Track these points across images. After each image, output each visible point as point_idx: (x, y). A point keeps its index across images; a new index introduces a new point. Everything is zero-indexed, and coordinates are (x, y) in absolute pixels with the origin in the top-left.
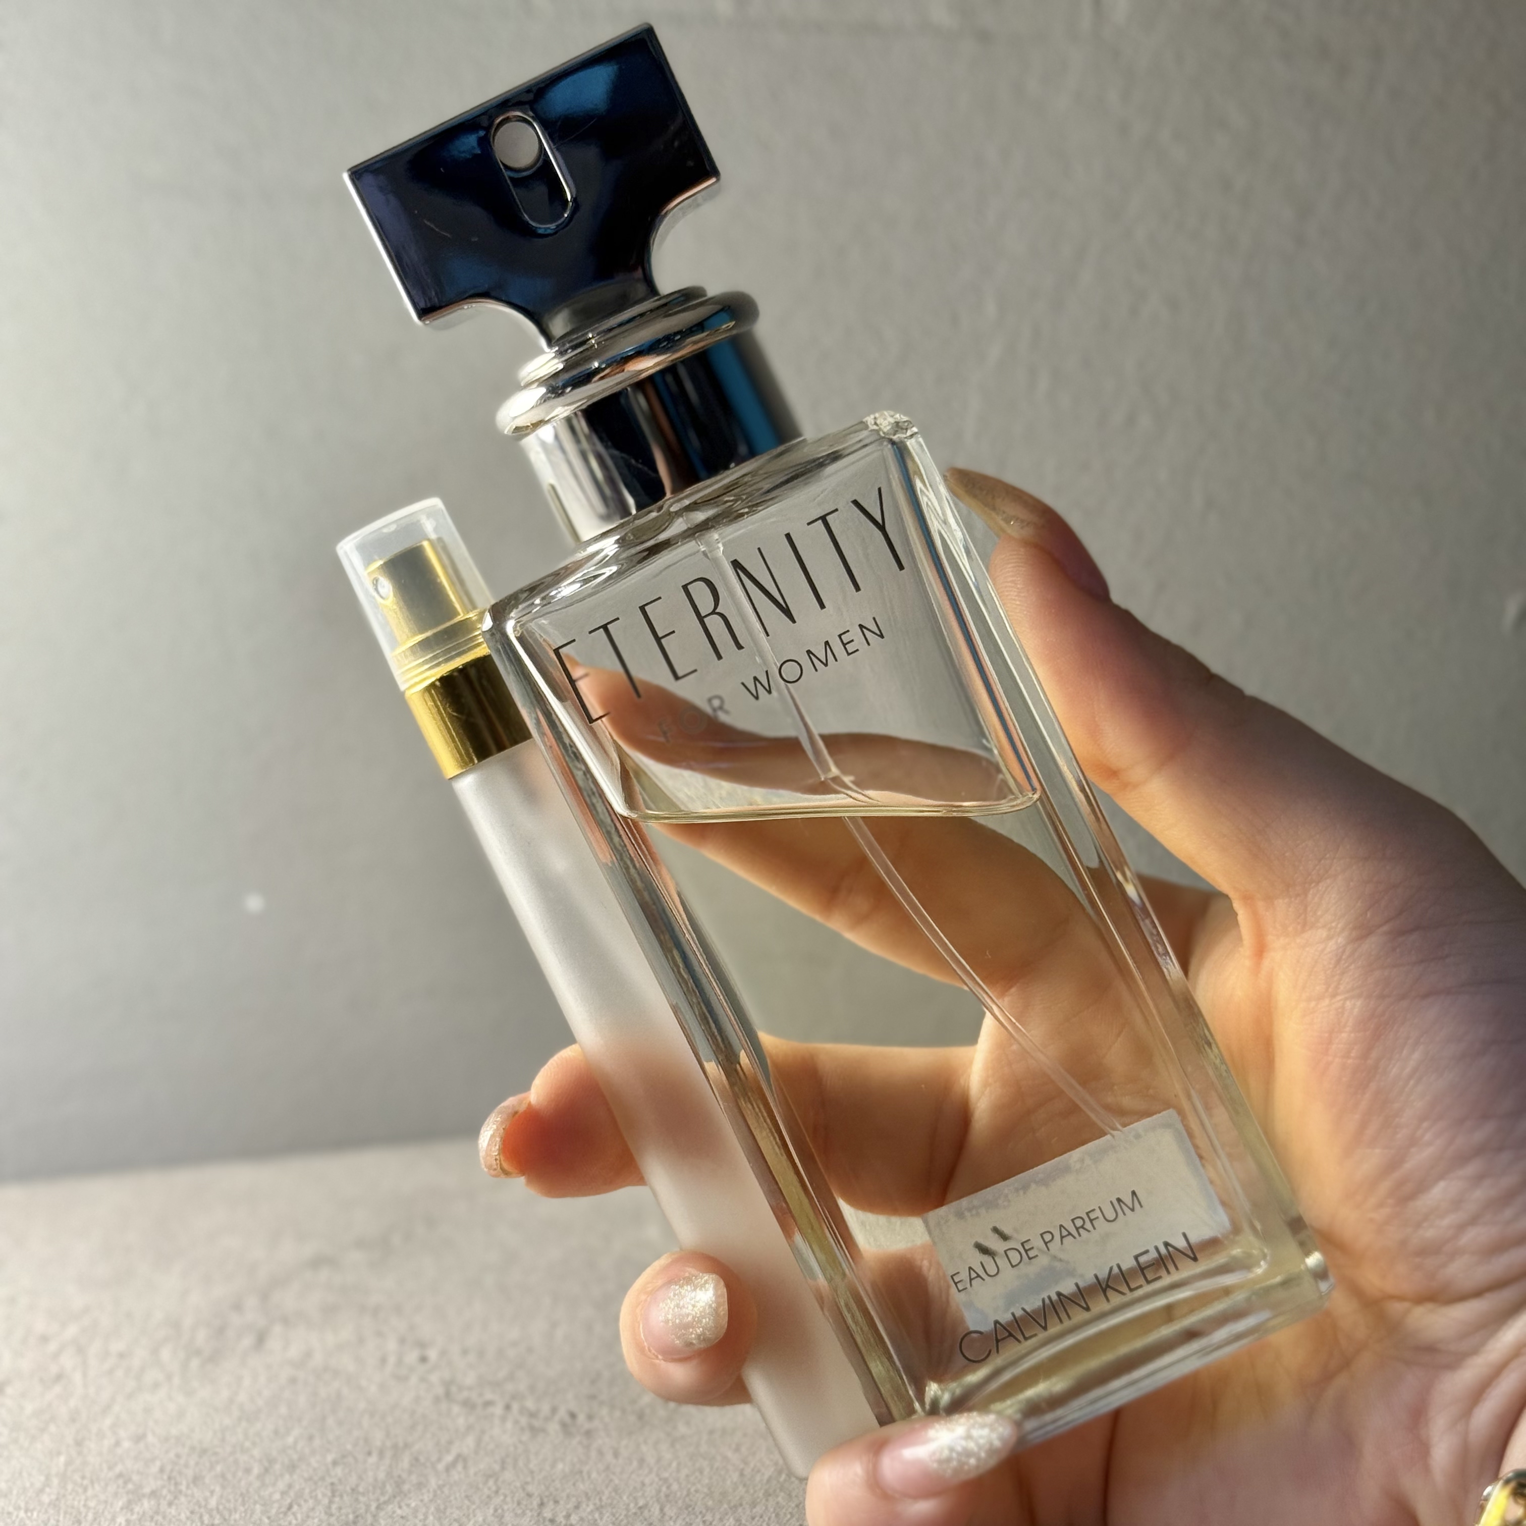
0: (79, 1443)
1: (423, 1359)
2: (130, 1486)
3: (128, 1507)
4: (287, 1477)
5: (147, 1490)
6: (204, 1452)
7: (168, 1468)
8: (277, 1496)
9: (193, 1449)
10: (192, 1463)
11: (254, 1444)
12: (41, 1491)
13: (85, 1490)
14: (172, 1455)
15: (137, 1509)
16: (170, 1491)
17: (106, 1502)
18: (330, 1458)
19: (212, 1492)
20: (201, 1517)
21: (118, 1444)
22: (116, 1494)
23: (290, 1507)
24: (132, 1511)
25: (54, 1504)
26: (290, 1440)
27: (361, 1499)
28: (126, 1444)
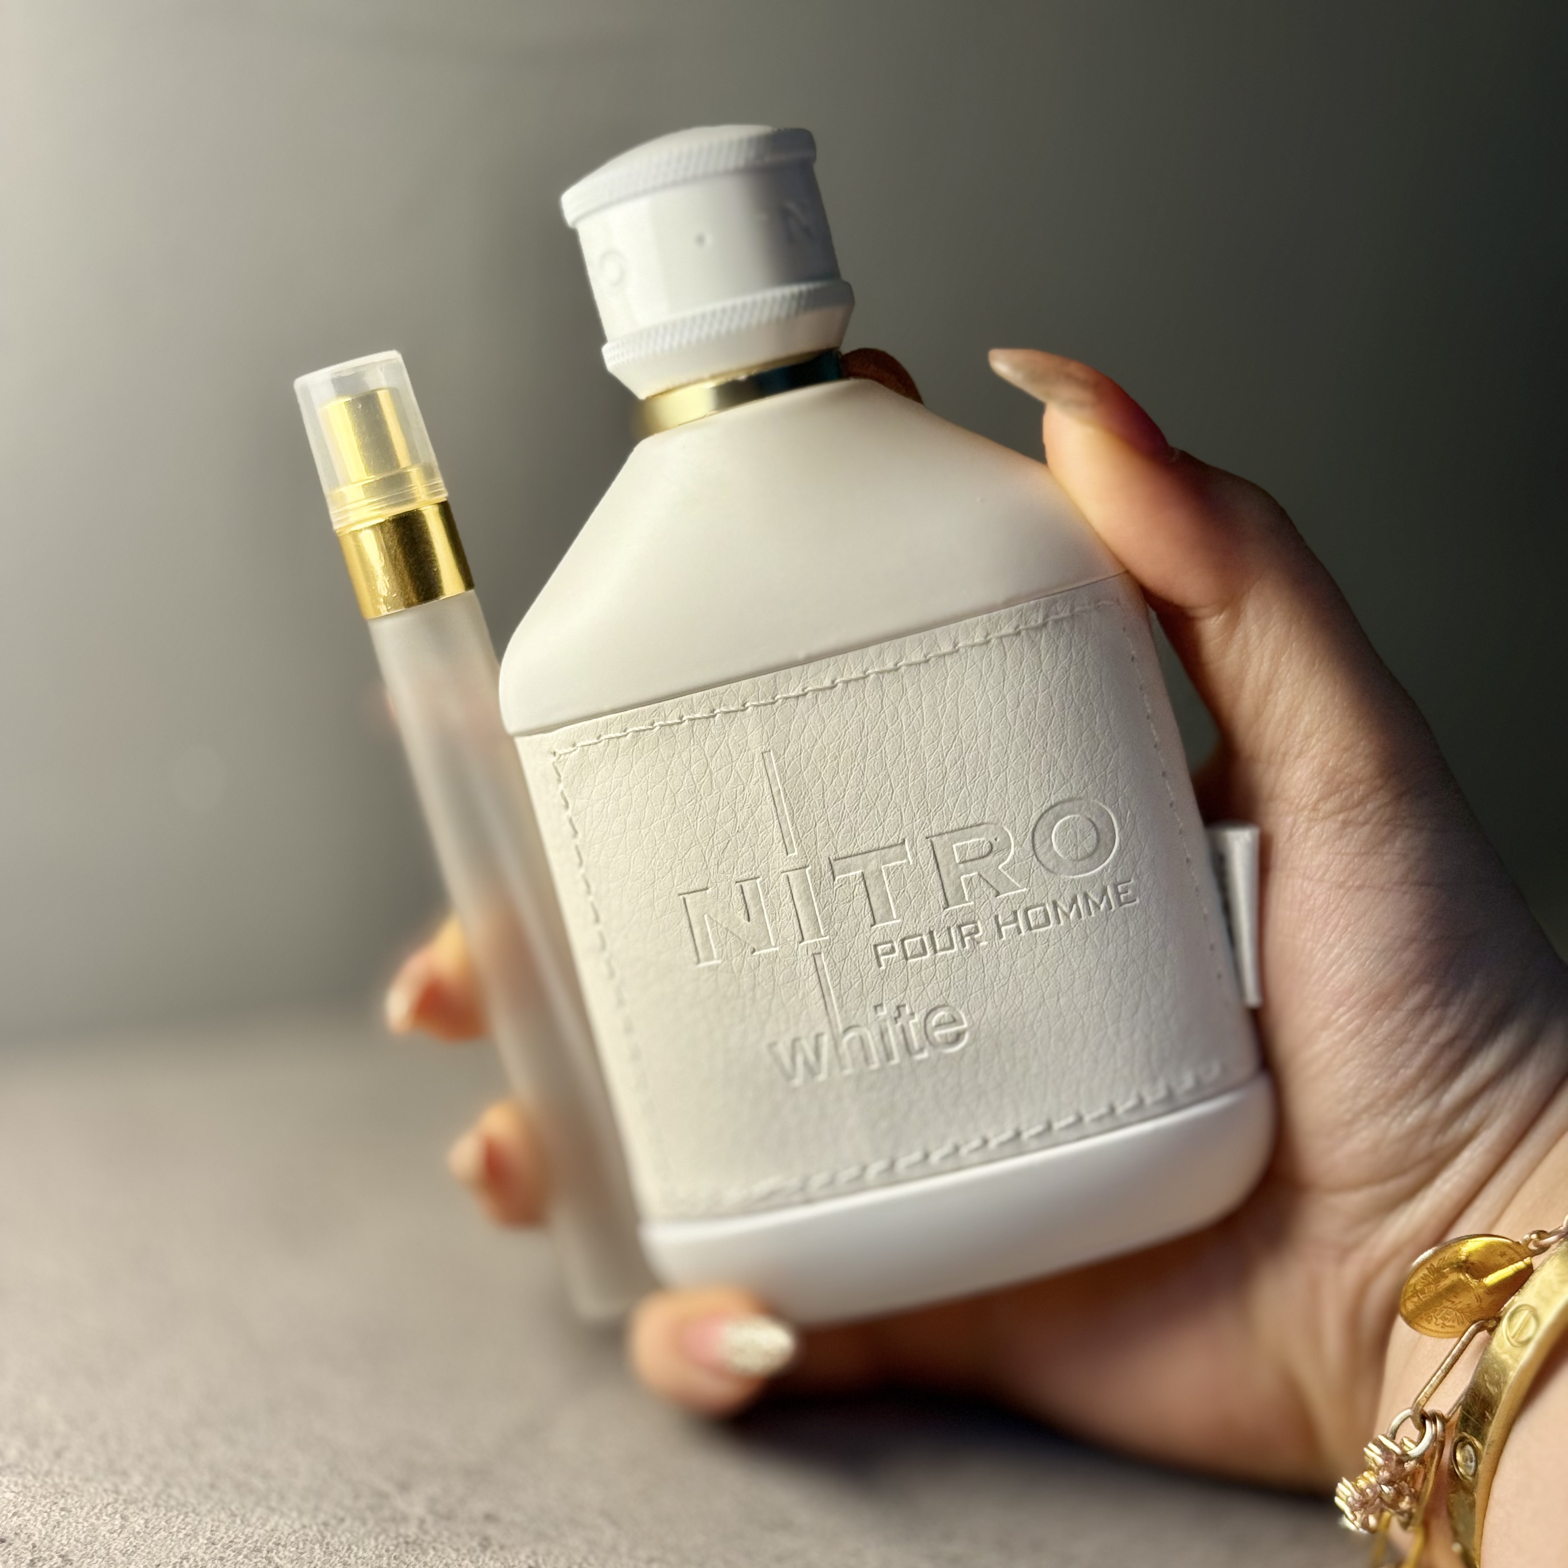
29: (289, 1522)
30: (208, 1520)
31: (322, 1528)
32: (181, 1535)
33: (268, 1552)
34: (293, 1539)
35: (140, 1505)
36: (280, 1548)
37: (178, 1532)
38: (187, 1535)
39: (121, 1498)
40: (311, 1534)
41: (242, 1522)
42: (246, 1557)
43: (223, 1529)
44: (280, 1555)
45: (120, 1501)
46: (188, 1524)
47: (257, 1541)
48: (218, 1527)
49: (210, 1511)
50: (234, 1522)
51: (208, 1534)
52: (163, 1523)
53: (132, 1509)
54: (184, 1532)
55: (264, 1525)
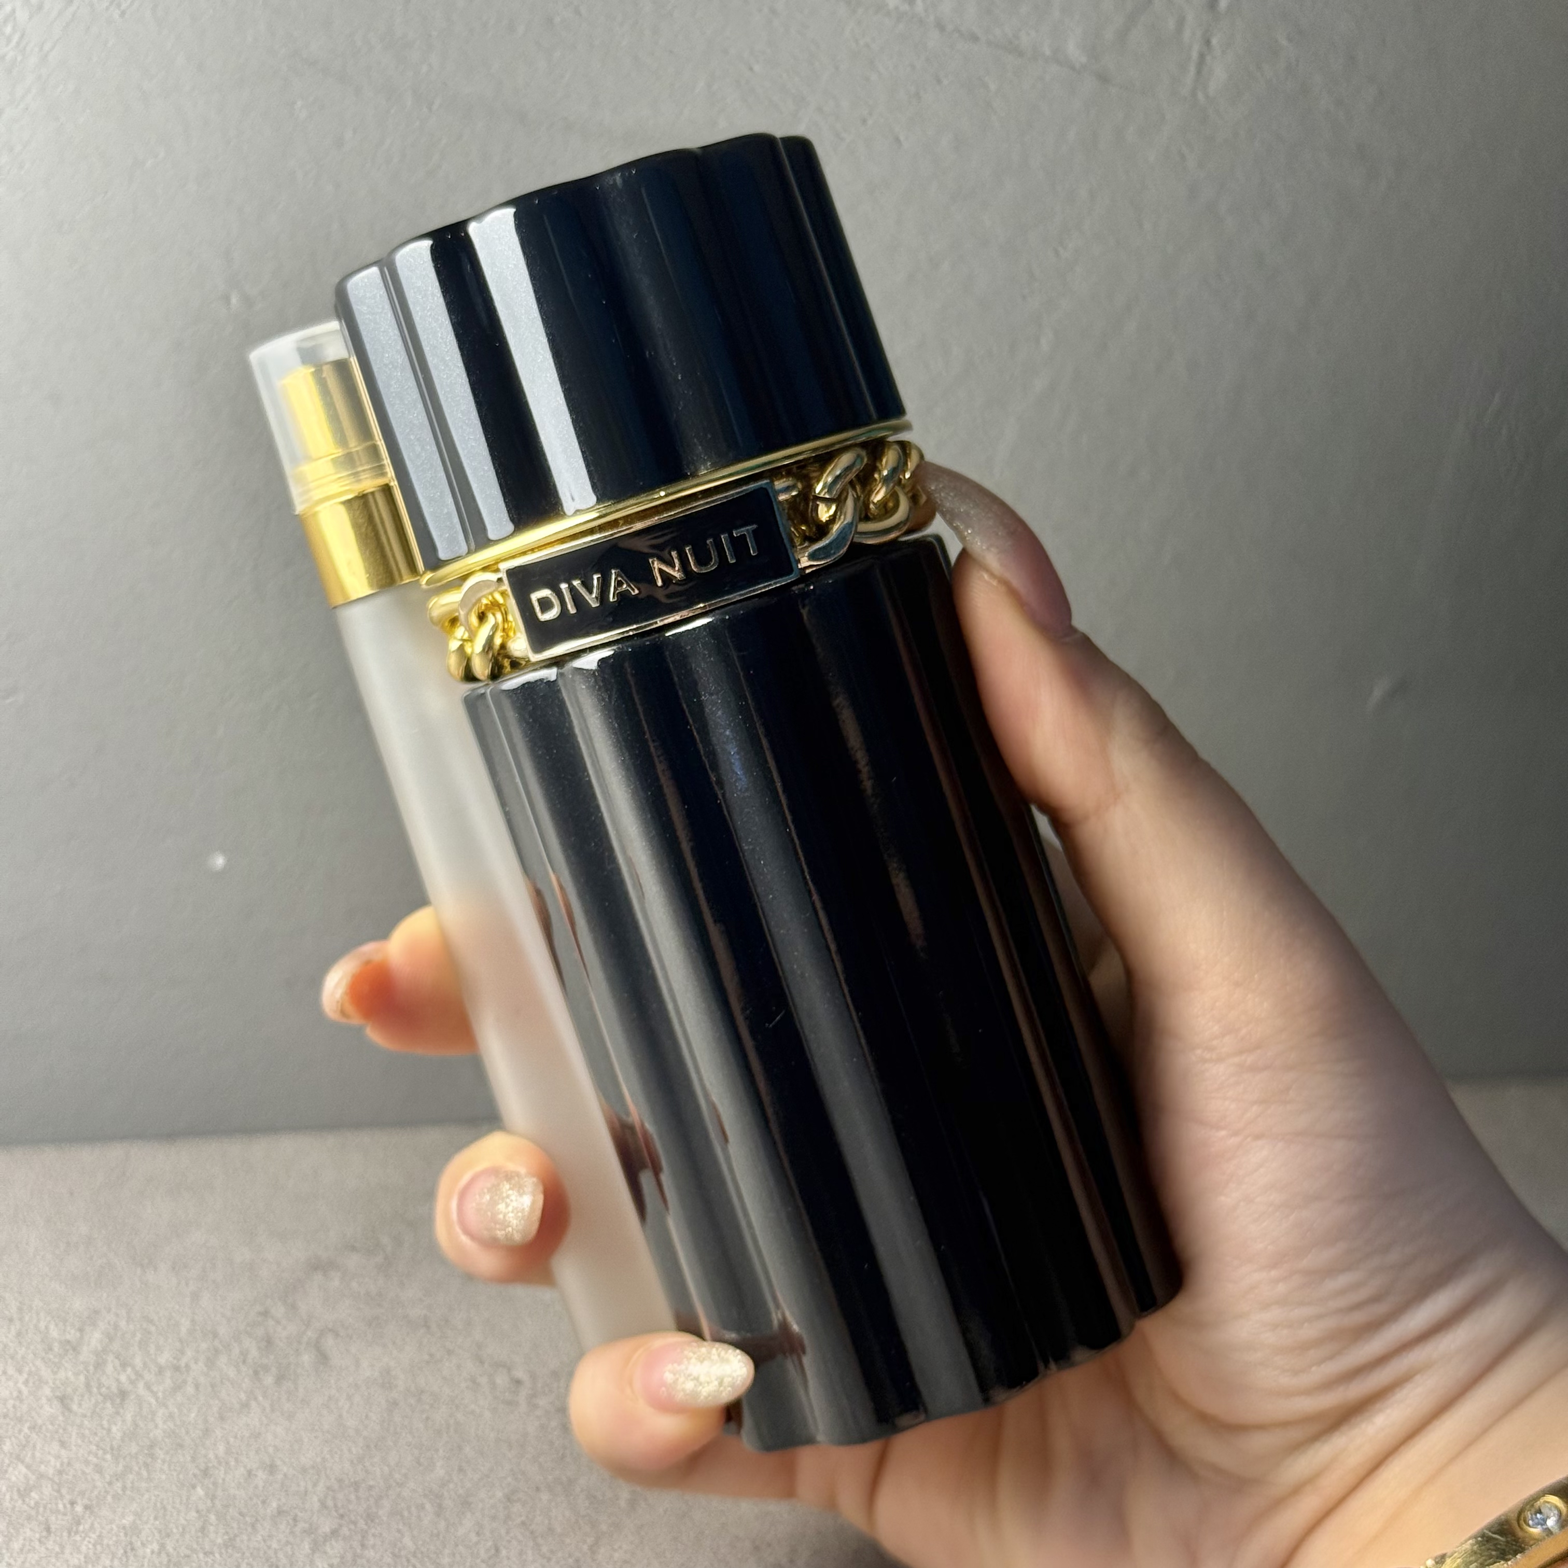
0: (206, 1473)
1: (518, 1382)
2: (302, 1525)
3: (316, 1547)
4: (469, 1515)
5: (327, 1529)
6: (356, 1486)
7: (330, 1503)
8: (474, 1539)
9: (340, 1481)
10: (353, 1497)
11: (405, 1475)
12: (203, 1529)
13: (253, 1526)
14: (321, 1487)
15: (328, 1549)
16: (350, 1530)
17: (288, 1543)
18: (499, 1494)
19: (399, 1531)
20: (408, 1561)
21: (250, 1473)
22: (292, 1533)
23: (497, 1550)
24: (325, 1553)
25: (230, 1543)
26: (440, 1472)
27: (568, 1541)
28: (261, 1475)
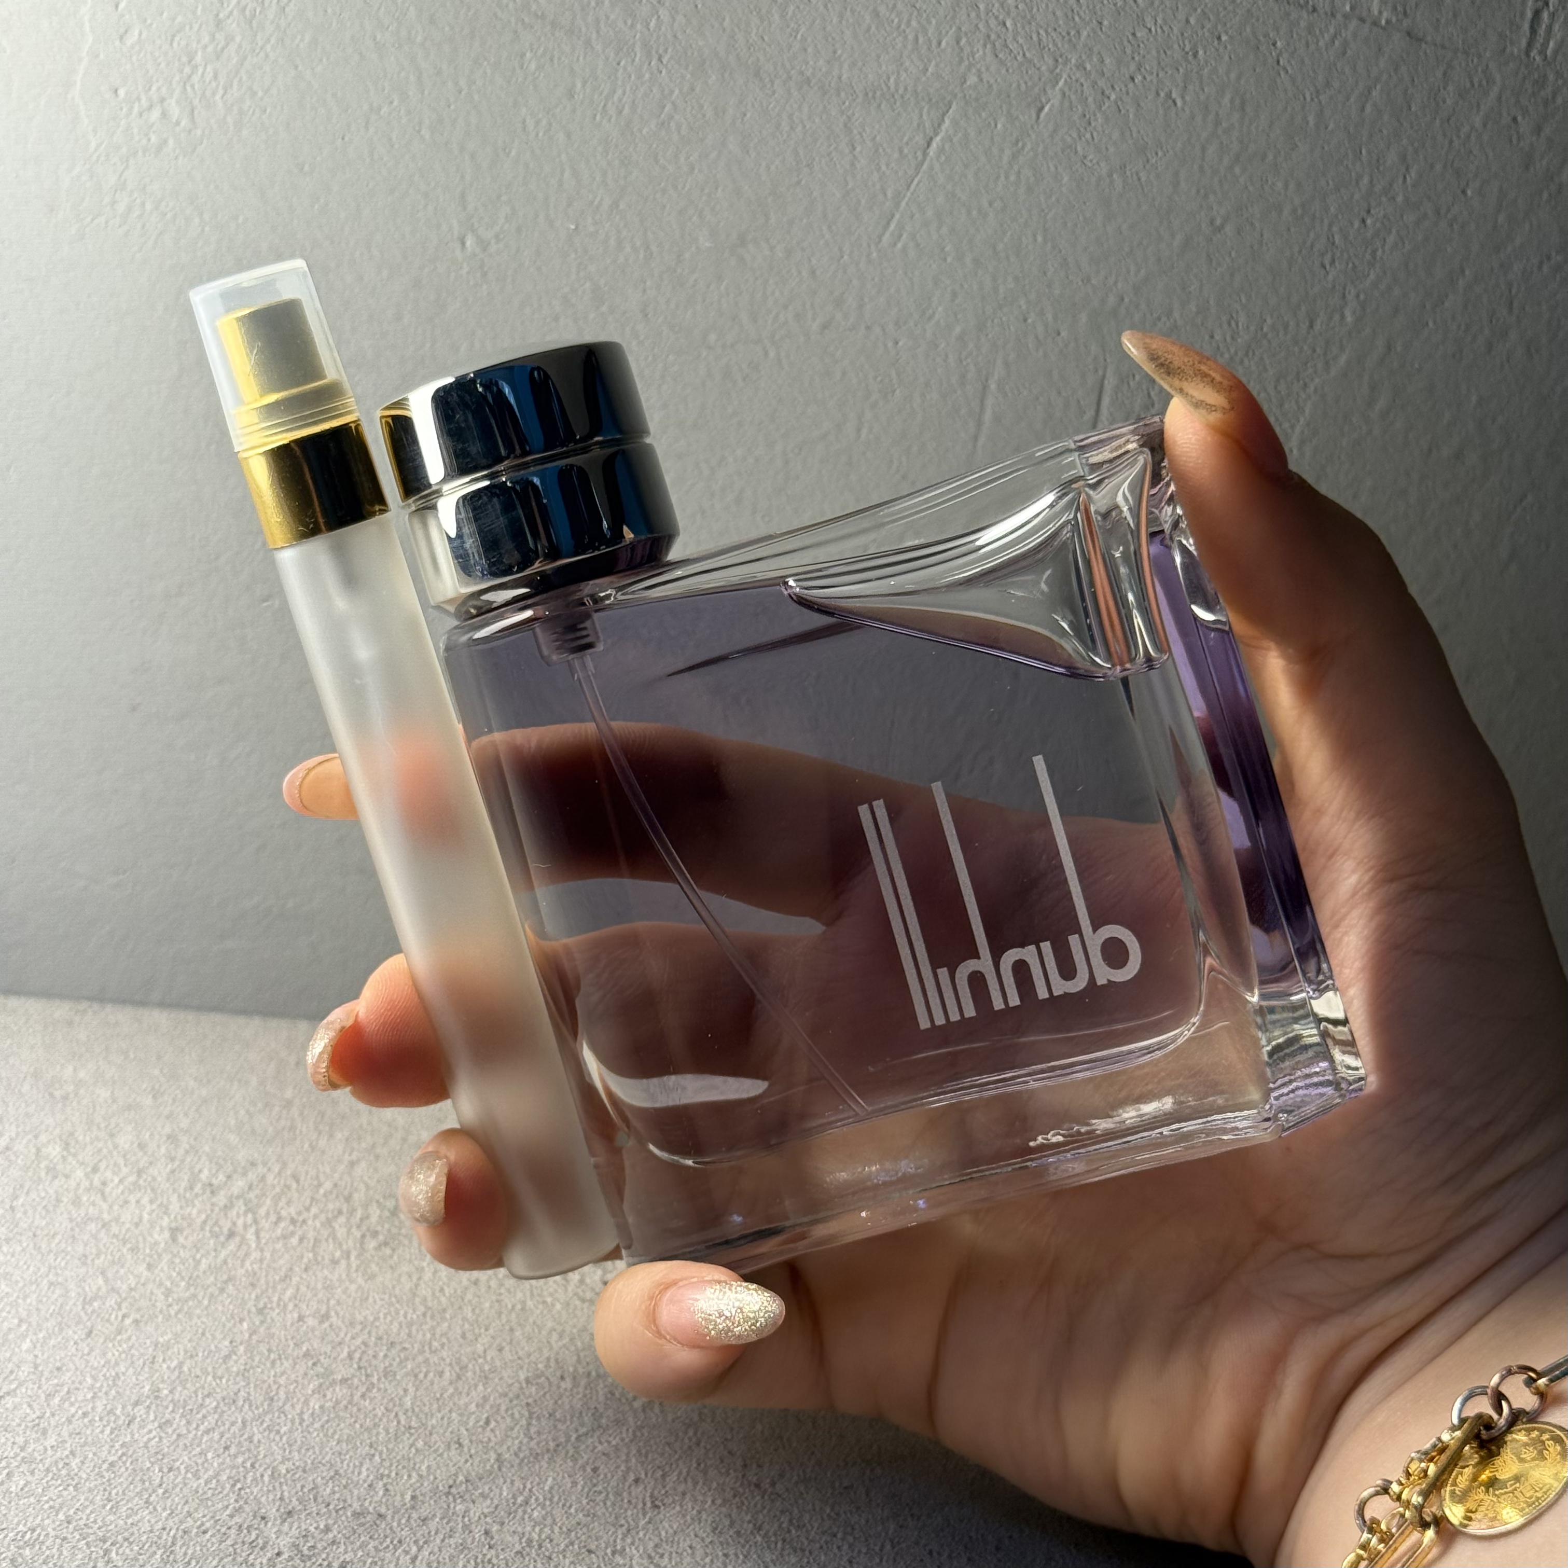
29: (153, 1521)
30: (82, 1498)
31: (180, 1533)
32: (46, 1506)
33: (112, 1544)
34: (144, 1538)
35: (34, 1466)
36: (126, 1544)
37: (47, 1502)
38: (51, 1507)
39: (22, 1454)
40: (165, 1537)
41: (111, 1509)
42: (87, 1544)
43: (88, 1512)
44: (121, 1551)
45: (19, 1458)
46: (59, 1496)
47: (108, 1531)
48: (86, 1507)
49: (90, 1490)
50: (104, 1506)
51: (71, 1512)
52: (40, 1490)
53: (24, 1468)
54: (51, 1503)
55: (128, 1517)
